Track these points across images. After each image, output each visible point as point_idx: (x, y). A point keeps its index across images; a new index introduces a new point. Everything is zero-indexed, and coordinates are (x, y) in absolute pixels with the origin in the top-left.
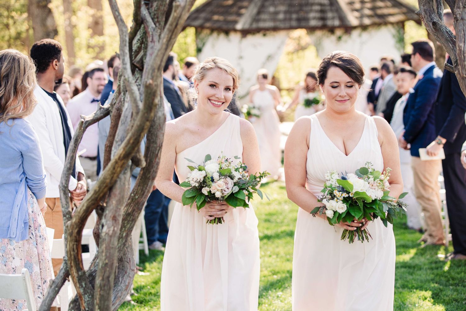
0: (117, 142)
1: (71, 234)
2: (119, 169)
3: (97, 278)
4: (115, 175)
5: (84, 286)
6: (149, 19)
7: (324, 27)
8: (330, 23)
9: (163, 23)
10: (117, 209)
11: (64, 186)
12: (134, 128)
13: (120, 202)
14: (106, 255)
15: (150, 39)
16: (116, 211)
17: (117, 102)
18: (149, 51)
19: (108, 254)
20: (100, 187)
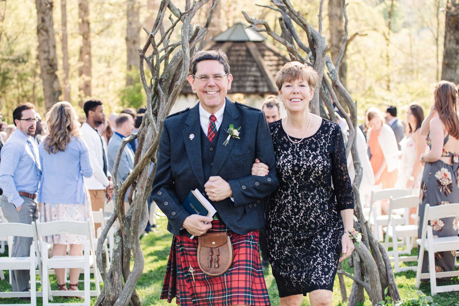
0: (144, 150)
1: (120, 196)
2: (145, 163)
3: (132, 217)
4: (143, 166)
5: (125, 222)
6: (161, 90)
7: (256, 93)
8: (261, 90)
9: (167, 92)
10: (144, 183)
11: (115, 173)
12: (153, 144)
13: (145, 180)
14: (137, 205)
15: (161, 100)
16: (143, 184)
17: (143, 131)
18: (161, 106)
19: (138, 205)
20: (135, 172)
